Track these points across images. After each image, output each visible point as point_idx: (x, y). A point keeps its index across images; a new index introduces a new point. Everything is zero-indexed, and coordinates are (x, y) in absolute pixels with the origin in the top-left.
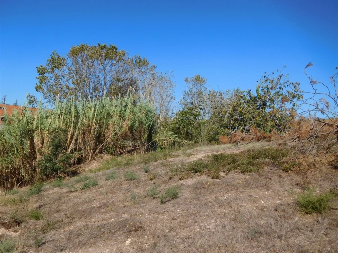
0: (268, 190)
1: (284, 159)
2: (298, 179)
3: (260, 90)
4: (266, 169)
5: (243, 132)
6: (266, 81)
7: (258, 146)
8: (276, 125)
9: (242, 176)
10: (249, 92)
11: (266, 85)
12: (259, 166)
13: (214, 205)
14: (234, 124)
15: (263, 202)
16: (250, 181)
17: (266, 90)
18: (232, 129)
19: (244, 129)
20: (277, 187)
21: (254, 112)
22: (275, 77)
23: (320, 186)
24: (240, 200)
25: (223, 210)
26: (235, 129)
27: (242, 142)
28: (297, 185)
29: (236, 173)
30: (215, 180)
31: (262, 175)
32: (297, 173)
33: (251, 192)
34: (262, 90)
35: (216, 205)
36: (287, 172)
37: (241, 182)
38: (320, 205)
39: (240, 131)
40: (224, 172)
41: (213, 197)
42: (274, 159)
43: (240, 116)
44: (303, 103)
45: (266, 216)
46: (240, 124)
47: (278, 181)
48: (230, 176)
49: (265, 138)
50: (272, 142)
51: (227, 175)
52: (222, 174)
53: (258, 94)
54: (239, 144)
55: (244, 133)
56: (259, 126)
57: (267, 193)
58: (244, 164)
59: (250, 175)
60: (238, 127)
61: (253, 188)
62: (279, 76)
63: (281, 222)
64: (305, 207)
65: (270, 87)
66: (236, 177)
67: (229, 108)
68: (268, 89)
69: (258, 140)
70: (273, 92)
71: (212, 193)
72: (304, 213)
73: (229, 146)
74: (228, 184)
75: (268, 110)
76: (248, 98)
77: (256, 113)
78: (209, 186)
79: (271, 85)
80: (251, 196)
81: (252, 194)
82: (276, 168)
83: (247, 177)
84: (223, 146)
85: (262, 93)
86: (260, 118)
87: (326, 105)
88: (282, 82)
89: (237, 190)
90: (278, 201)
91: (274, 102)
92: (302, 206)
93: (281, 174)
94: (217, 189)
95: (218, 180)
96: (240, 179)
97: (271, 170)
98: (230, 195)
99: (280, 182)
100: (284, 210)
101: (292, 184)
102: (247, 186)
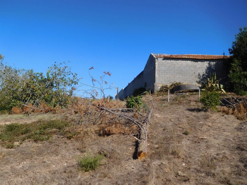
0: (57, 155)
1: (67, 129)
2: (78, 144)
3: (50, 74)
4: (55, 136)
5: (33, 104)
6: (55, 68)
7: (46, 117)
8: (59, 101)
9: (35, 144)
10: (41, 74)
11: (54, 71)
12: (49, 135)
13: (10, 175)
14: (26, 97)
15: (54, 166)
16: (42, 148)
17: (54, 74)
18: (23, 101)
19: (34, 102)
20: (64, 152)
21: (44, 90)
22: (62, 67)
23: (92, 148)
24: (35, 166)
25: (20, 179)
26: (26, 101)
27: (32, 113)
28: (78, 149)
29: (30, 141)
30: (10, 150)
31: (52, 143)
32: (77, 140)
33: (44, 158)
34: (51, 74)
35: (13, 175)
36: (70, 139)
37: (34, 150)
38: (95, 164)
39: (31, 104)
40: (18, 141)
41: (9, 167)
42: (59, 128)
43: (32, 91)
44: (85, 92)
45: (58, 178)
46: (31, 98)
47: (64, 147)
48: (24, 145)
49: (51, 111)
50: (56, 114)
51: (21, 144)
52: (16, 143)
53: (48, 77)
54: (30, 115)
55: (34, 106)
56: (46, 100)
57: (56, 158)
58: (36, 134)
59: (42, 143)
60: (29, 100)
61: (45, 155)
62: (65, 67)
63: (69, 181)
64: (85, 167)
65: (57, 73)
66: (29, 145)
67: (23, 84)
68: (56, 74)
69: (46, 112)
70: (59, 77)
71: (8, 162)
72: (84, 171)
73: (21, 116)
74: (22, 153)
75: (54, 90)
76: (40, 78)
77: (45, 91)
78: (4, 156)
79: (58, 72)
80: (45, 162)
81: (45, 160)
82: (62, 136)
83: (40, 145)
84: (15, 116)
85: (51, 76)
86: (48, 95)
87: (96, 94)
88: (66, 71)
89: (32, 157)
90: (65, 163)
91: (59, 84)
92: (83, 166)
93: (65, 141)
94: (12, 159)
95: (13, 150)
96: (33, 147)
97: (58, 138)
98: (25, 162)
99: (65, 147)
100: (71, 171)
101: (74, 149)
102: (40, 153)
